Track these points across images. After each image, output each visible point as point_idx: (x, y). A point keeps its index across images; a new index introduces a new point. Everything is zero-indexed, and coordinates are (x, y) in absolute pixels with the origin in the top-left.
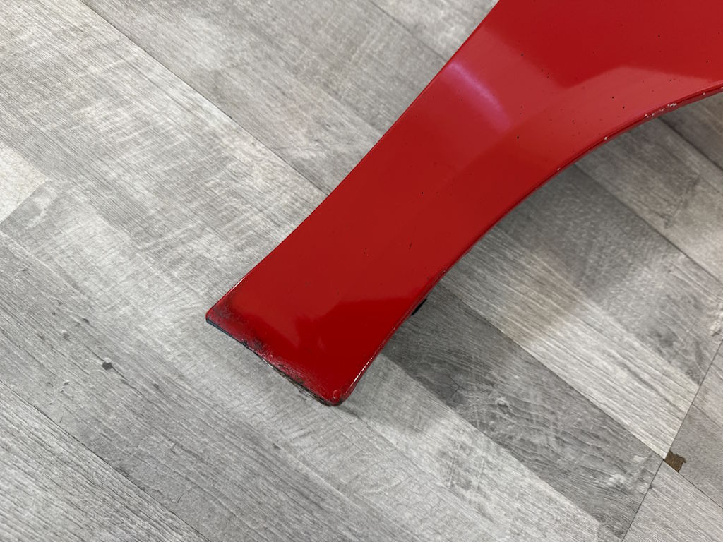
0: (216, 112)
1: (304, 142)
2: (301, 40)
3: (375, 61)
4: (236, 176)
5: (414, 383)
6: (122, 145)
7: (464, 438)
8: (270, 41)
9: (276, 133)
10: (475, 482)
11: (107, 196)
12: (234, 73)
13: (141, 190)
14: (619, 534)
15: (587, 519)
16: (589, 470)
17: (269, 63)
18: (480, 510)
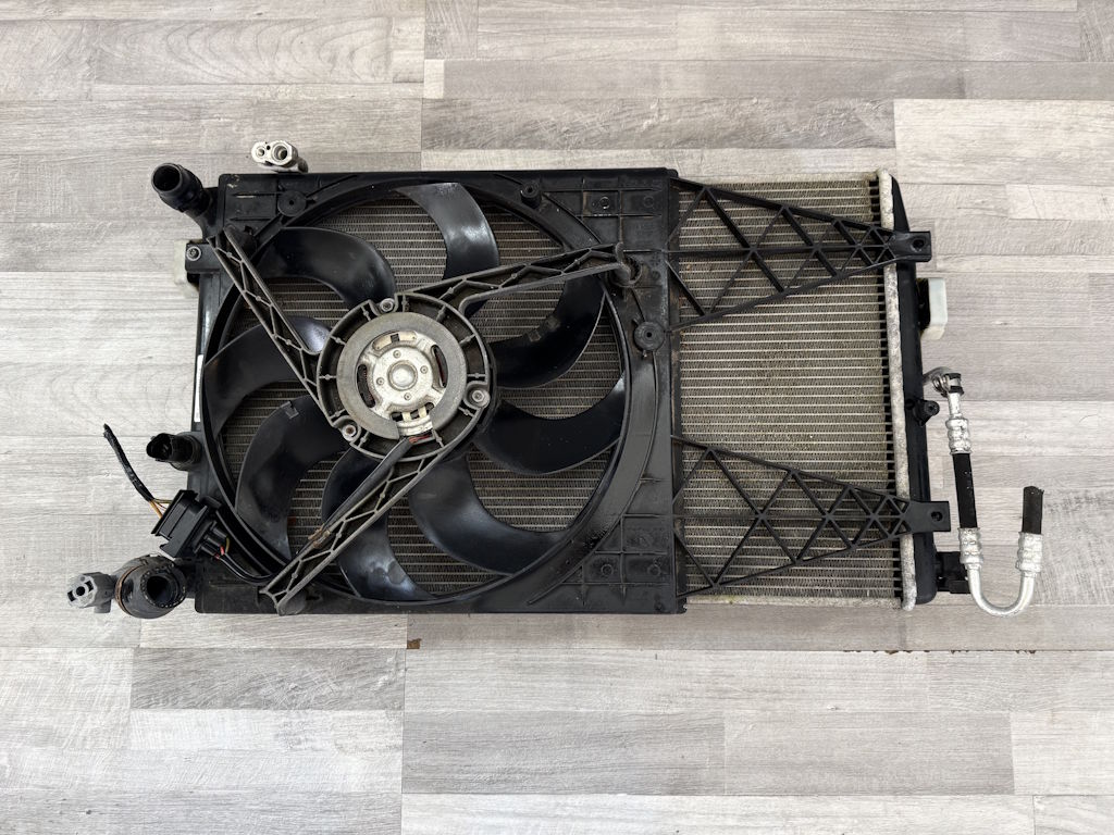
0: (47, 650)
1: (100, 628)
2: (61, 573)
3: (106, 550)
4: (80, 676)
5: (240, 712)
6: (17, 705)
7: (284, 720)
8: (44, 587)
9: (83, 636)
10: (302, 738)
11: (29, 735)
12: (41, 621)
13: (43, 720)
14: (400, 708)
15: (375, 713)
16: (365, 686)
17: (54, 601)
18: (313, 749)
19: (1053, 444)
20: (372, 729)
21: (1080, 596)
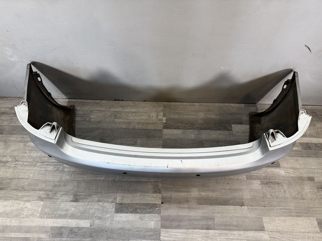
0: (101, 203)
1: (109, 199)
5: (133, 214)
6: (95, 212)
7: (140, 215)
10: (144, 219)
11: (96, 218)
12: (100, 198)
13: (99, 215)
14: (160, 214)
15: (156, 215)
16: (154, 210)
17: (102, 195)
18: (145, 221)
19: (263, 174)
20: (155, 217)
21: (271, 198)
